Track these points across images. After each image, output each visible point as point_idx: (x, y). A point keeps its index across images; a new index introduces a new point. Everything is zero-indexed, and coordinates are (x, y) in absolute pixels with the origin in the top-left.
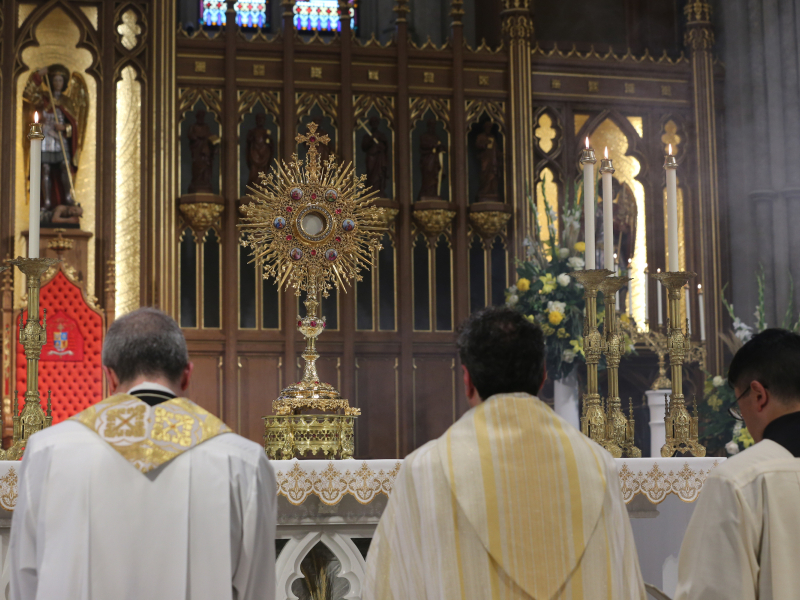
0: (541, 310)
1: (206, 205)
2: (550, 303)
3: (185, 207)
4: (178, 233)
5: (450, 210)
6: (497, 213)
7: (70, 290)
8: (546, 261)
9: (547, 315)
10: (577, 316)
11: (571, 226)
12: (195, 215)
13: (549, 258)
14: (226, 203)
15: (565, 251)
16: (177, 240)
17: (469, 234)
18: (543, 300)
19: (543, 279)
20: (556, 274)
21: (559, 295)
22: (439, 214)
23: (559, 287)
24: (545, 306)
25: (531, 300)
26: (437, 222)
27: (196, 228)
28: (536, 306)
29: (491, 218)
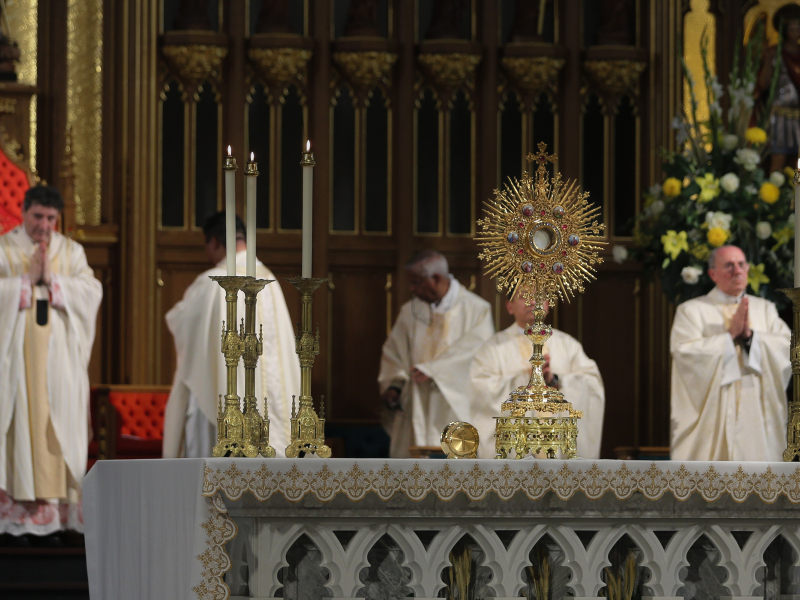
0: (696, 224)
1: (203, 48)
2: (710, 215)
3: (172, 51)
4: (160, 87)
5: (556, 57)
6: (626, 62)
7: (12, 174)
8: (703, 150)
9: (705, 232)
10: (748, 234)
11: (741, 103)
12: (187, 62)
13: (708, 148)
14: (229, 45)
15: (730, 140)
16: (158, 98)
17: (583, 91)
18: (700, 210)
19: (701, 182)
20: (719, 174)
21: (723, 204)
22: (540, 63)
23: (722, 193)
24: (702, 218)
25: (683, 209)
26: (538, 76)
27: (187, 81)
28: (689, 220)
29: (617, 70)
